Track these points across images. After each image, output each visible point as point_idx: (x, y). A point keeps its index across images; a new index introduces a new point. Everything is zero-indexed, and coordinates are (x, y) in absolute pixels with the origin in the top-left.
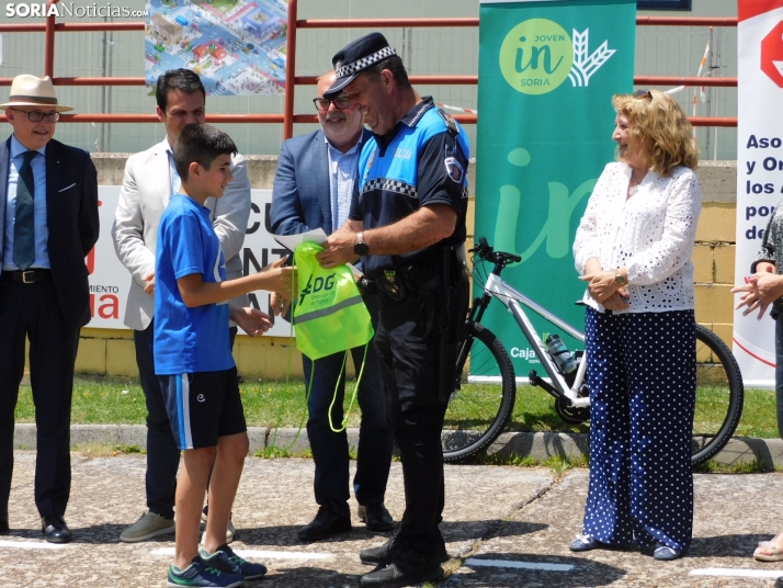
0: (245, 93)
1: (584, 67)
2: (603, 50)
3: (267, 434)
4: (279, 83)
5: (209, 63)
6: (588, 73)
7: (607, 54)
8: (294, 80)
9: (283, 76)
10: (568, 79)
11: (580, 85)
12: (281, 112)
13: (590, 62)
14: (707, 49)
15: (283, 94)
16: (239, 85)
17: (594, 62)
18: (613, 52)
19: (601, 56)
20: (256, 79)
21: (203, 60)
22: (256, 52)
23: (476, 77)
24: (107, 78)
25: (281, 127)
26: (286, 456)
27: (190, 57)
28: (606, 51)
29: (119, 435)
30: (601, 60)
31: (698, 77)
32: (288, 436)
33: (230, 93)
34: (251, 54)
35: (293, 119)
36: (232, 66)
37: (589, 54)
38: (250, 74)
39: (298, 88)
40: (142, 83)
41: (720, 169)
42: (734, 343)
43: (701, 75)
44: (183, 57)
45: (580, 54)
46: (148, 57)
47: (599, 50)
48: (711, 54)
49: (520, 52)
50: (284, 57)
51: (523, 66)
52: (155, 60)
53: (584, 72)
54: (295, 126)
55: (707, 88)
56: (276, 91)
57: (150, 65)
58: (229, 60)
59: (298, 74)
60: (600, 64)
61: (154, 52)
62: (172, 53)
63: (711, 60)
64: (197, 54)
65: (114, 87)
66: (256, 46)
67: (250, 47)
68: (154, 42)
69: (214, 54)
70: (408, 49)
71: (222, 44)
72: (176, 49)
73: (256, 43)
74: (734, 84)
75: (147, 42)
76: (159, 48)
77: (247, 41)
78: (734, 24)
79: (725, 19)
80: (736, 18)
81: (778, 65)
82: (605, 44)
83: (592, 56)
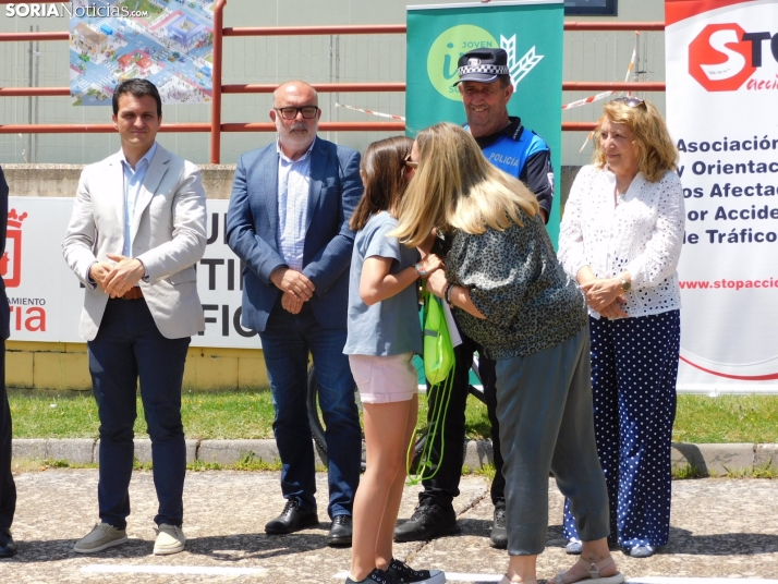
0: (172, 102)
1: (512, 73)
2: (530, 55)
3: (198, 447)
4: (205, 91)
5: (135, 72)
6: (516, 79)
7: (535, 60)
8: (221, 89)
9: (210, 85)
12: (209, 122)
13: (518, 68)
14: (634, 54)
15: (209, 103)
16: (165, 94)
17: (522, 68)
18: (540, 57)
19: (529, 62)
20: (182, 88)
21: (128, 69)
22: (182, 60)
23: (404, 84)
24: (34, 89)
25: (209, 136)
26: (217, 468)
27: (115, 66)
28: (534, 57)
29: (47, 449)
30: (529, 66)
31: (626, 82)
32: (219, 448)
34: (177, 63)
35: (220, 128)
36: (158, 75)
37: (517, 60)
38: (176, 83)
39: (224, 96)
40: (67, 93)
43: (629, 80)
44: (108, 66)
46: (72, 67)
47: (526, 56)
48: (638, 59)
49: (447, 58)
50: (211, 66)
51: (451, 73)
52: (80, 69)
53: (512, 78)
54: (223, 135)
56: (202, 100)
57: (75, 74)
58: (154, 69)
59: (225, 81)
60: (528, 70)
61: (79, 61)
62: (98, 63)
63: (637, 65)
64: (122, 63)
65: (41, 98)
66: (182, 54)
67: (176, 55)
68: (79, 51)
69: (140, 63)
70: (336, 56)
71: (147, 52)
72: (101, 58)
73: (182, 51)
74: (662, 88)
75: (71, 51)
76: (84, 58)
77: (173, 50)
78: (662, 28)
79: (653, 23)
80: (663, 22)
81: (706, 68)
82: (533, 50)
83: (520, 62)
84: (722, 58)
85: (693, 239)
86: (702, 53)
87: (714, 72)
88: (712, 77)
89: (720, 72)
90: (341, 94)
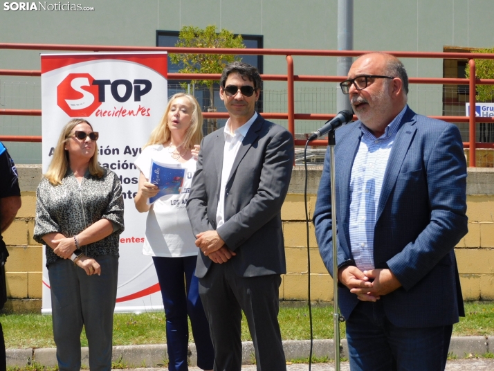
41: (31, 170)
42: (43, 284)
74: (39, 114)
78: (39, 74)
79: (32, 71)
80: (40, 71)
81: (69, 102)
84: (79, 96)
86: (66, 92)
87: (74, 104)
88: (73, 108)
89: (78, 105)
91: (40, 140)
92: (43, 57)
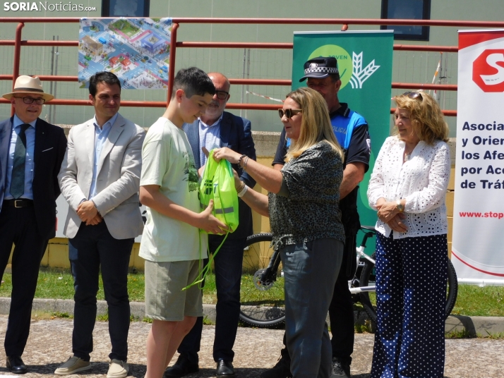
0: (142, 88)
1: (360, 76)
2: (372, 65)
4: (164, 82)
5: (120, 68)
6: (362, 80)
7: (374, 68)
9: (167, 78)
10: (349, 83)
11: (357, 87)
12: (165, 101)
13: (363, 73)
14: (439, 66)
15: (167, 89)
16: (138, 82)
17: (366, 73)
18: (378, 67)
19: (370, 69)
20: (149, 79)
21: (116, 66)
22: (150, 62)
23: (290, 81)
24: (54, 76)
27: (107, 64)
28: (374, 66)
29: (56, 306)
30: (370, 72)
31: (432, 84)
33: (132, 88)
34: (146, 63)
36: (134, 70)
37: (363, 68)
38: (146, 76)
40: (76, 80)
42: (452, 255)
43: (434, 83)
44: (103, 64)
45: (357, 67)
46: (80, 63)
47: (369, 66)
48: (441, 69)
50: (168, 65)
52: (85, 65)
53: (359, 79)
55: (438, 91)
56: (162, 87)
57: (81, 68)
58: (132, 66)
60: (370, 75)
61: (84, 60)
62: (96, 61)
63: (440, 73)
64: (112, 62)
65: (58, 82)
66: (150, 58)
67: (146, 58)
68: (85, 54)
69: (123, 63)
70: (248, 61)
71: (128, 56)
72: (98, 58)
73: (150, 56)
74: (455, 89)
75: (80, 54)
76: (88, 58)
77: (144, 55)
78: (456, 51)
79: (450, 47)
80: (457, 47)
82: (373, 62)
83: (365, 69)
85: (472, 185)
86: (482, 68)
87: (489, 80)
88: (487, 83)
89: (492, 80)
90: (250, 86)
91: (455, 115)
92: (460, 33)
